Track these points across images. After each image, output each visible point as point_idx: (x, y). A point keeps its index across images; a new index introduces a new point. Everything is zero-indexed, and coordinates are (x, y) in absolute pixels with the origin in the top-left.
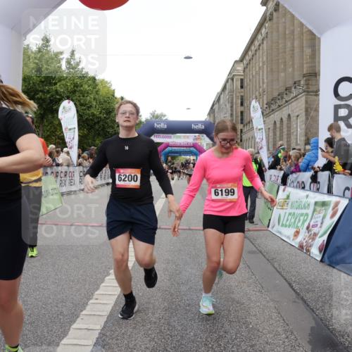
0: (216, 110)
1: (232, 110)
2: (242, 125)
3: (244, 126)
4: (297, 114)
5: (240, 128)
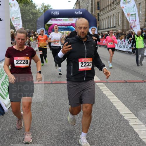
3: (100, 11)
5: (97, 13)
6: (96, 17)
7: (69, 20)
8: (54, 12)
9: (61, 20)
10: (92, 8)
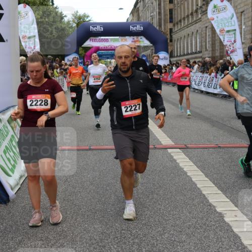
0: (141, 9)
2: (172, 25)
5: (169, 27)
6: (167, 35)
7: (120, 40)
8: (93, 27)
9: (107, 40)
10: (160, 19)
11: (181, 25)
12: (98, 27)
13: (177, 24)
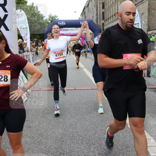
0: (86, 12)
1: (97, 12)
2: (104, 21)
3: (105, 21)
4: (142, 12)
5: (102, 23)
6: (101, 27)
7: (75, 30)
8: (60, 22)
9: (67, 30)
10: (97, 18)
11: (109, 21)
12: (63, 22)
13: (107, 20)
